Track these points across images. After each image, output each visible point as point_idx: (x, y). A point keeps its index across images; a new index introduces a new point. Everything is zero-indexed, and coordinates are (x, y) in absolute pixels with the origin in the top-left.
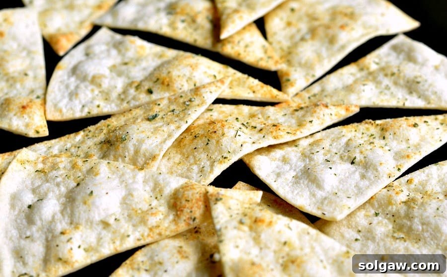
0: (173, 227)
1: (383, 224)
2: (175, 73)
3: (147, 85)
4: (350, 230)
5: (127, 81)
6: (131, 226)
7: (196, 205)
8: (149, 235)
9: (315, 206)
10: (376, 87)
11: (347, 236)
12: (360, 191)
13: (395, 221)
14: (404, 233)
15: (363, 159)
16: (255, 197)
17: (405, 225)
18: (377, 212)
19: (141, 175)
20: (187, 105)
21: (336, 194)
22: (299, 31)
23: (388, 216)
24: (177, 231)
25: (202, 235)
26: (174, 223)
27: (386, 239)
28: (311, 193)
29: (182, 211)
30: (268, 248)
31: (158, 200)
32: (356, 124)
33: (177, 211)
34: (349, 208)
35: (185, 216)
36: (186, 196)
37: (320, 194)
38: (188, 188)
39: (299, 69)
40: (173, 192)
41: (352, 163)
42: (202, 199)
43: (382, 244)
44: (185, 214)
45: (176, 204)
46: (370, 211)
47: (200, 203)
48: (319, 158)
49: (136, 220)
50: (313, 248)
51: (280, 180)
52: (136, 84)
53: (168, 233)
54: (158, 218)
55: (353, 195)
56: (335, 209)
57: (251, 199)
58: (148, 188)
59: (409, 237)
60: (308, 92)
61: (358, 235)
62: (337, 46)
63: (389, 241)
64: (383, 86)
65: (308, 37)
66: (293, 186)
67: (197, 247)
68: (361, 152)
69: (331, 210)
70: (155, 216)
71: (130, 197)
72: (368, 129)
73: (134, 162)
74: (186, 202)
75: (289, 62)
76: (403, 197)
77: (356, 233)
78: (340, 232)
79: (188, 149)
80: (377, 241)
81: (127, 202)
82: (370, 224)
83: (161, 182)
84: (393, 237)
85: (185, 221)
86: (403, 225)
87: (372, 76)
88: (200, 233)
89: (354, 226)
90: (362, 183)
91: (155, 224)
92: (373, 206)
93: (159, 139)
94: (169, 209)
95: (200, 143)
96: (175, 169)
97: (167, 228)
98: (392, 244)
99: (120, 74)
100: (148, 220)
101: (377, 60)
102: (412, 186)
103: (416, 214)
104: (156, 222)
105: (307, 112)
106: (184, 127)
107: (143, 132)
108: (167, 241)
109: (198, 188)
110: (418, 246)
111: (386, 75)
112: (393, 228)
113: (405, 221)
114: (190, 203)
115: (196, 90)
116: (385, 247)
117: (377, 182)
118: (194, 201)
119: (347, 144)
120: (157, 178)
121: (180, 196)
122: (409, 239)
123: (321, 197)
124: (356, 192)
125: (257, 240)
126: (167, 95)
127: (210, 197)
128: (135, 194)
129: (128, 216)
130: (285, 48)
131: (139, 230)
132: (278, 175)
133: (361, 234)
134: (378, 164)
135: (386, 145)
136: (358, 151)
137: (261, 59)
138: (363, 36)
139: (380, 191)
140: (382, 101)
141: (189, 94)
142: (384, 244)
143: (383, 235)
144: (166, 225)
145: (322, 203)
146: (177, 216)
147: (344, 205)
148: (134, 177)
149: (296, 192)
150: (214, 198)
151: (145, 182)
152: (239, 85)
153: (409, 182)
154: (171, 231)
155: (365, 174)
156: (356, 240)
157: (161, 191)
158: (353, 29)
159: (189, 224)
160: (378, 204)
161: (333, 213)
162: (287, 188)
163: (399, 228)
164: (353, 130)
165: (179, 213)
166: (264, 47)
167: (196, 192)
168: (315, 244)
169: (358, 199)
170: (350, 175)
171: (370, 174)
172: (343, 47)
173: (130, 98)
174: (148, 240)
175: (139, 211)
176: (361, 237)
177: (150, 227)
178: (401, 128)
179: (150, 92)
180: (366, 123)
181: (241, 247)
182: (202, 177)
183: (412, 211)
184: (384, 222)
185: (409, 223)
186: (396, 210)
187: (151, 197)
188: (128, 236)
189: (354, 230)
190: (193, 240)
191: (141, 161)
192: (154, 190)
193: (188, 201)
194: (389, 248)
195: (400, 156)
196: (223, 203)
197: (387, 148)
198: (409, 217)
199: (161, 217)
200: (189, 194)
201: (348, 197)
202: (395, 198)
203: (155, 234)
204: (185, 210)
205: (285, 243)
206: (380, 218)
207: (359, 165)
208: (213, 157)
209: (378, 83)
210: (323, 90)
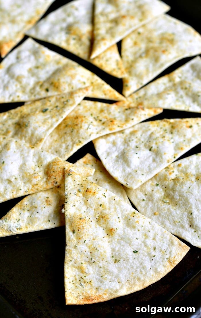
0: (45, 186)
1: (159, 192)
2: (62, 80)
3: (46, 86)
4: (141, 193)
5: (37, 80)
6: (23, 183)
7: (58, 175)
8: (32, 190)
9: (123, 178)
10: (176, 96)
11: (139, 196)
12: (150, 171)
13: (166, 191)
14: (169, 199)
15: (156, 148)
16: (90, 173)
17: (171, 195)
18: (158, 183)
19: (32, 151)
20: (65, 104)
21: (136, 171)
22: (140, 49)
23: (163, 187)
24: (47, 188)
25: (61, 189)
26: (46, 183)
27: (159, 202)
28: (123, 169)
29: (50, 177)
30: (92, 207)
31: (39, 168)
32: (159, 121)
33: (48, 176)
34: (142, 182)
35: (52, 181)
36: (53, 168)
37: (128, 170)
38: (56, 164)
39: (134, 78)
40: (48, 164)
41: (150, 150)
42: (62, 171)
43: (156, 204)
44: (52, 179)
45: (48, 172)
46: (154, 182)
47: (60, 174)
48: (133, 144)
49: (26, 179)
50: (115, 209)
51: (108, 158)
52: (40, 84)
53: (41, 189)
54: (38, 179)
55: (146, 173)
56: (133, 182)
57: (88, 173)
58: (35, 160)
59: (172, 202)
60: (137, 94)
61: (145, 197)
62: (159, 64)
63: (160, 203)
64: (179, 95)
65: (144, 55)
66: (114, 162)
67: (57, 197)
68: (156, 144)
69: (132, 182)
70: (36, 178)
71: (24, 166)
72: (164, 125)
73: (30, 141)
74: (53, 172)
75: (130, 73)
76: (173, 176)
77: (144, 195)
78: (136, 194)
79: (62, 133)
80: (154, 202)
81: (22, 168)
82: (153, 191)
83: (42, 157)
84: (163, 201)
85: (51, 183)
86: (170, 195)
87: (174, 87)
88: (60, 187)
89: (143, 191)
90: (152, 165)
91: (35, 183)
92: (156, 179)
93: (46, 128)
94: (44, 174)
95: (68, 130)
96: (53, 144)
97: (42, 186)
98: (161, 205)
99: (33, 75)
100: (32, 180)
101: (180, 75)
102: (180, 168)
103: (177, 189)
104: (36, 182)
105: (132, 112)
106: (61, 120)
107: (37, 122)
108: (41, 193)
109: (61, 164)
110: (175, 208)
111: (182, 88)
112: (164, 195)
113: (171, 192)
114: (55, 173)
115: (71, 94)
116: (157, 207)
117: (161, 165)
118: (57, 172)
119: (151, 136)
120: (40, 154)
121: (50, 168)
122: (172, 204)
123: (128, 173)
124: (148, 171)
125: (86, 202)
126: (56, 93)
127: (65, 172)
128: (27, 164)
129: (22, 176)
130: (130, 61)
131: (27, 186)
132: (108, 154)
133: (146, 196)
134: (163, 154)
135: (172, 138)
136: (154, 142)
137: (114, 70)
138: (175, 58)
139: (161, 171)
140: (176, 106)
141: (67, 96)
142: (157, 205)
143: (158, 199)
144: (42, 184)
145: (128, 177)
146: (48, 180)
147: (139, 180)
148: (28, 152)
149: (115, 167)
150: (67, 173)
151: (34, 155)
152: (98, 88)
153: (179, 165)
154: (44, 188)
155: (155, 159)
156: (143, 200)
157: (41, 163)
158: (170, 53)
159: (53, 185)
160: (159, 179)
161: (132, 184)
162: (111, 164)
163: (167, 196)
164: (156, 125)
165: (49, 178)
166: (117, 61)
167: (59, 167)
168: (117, 206)
169: (147, 176)
170: (147, 158)
171: (158, 160)
172: (162, 65)
173: (36, 92)
174: (31, 192)
175: (28, 175)
176: (146, 199)
177: (33, 184)
178: (182, 128)
179: (47, 90)
180: (165, 121)
181: (77, 206)
182: (66, 152)
183: (176, 187)
184: (160, 191)
185: (172, 194)
186: (168, 184)
187: (36, 165)
188: (21, 189)
189: (143, 193)
190: (55, 193)
191: (34, 141)
192: (38, 161)
193: (54, 172)
194: (160, 208)
195: (178, 147)
196: (72, 177)
197: (172, 140)
198: (174, 190)
199: (40, 179)
200: (55, 167)
201: (142, 175)
202: (168, 177)
203: (35, 189)
204: (52, 177)
205: (101, 205)
206: (158, 187)
207: (153, 152)
208: (74, 140)
209: (177, 93)
210: (145, 94)
